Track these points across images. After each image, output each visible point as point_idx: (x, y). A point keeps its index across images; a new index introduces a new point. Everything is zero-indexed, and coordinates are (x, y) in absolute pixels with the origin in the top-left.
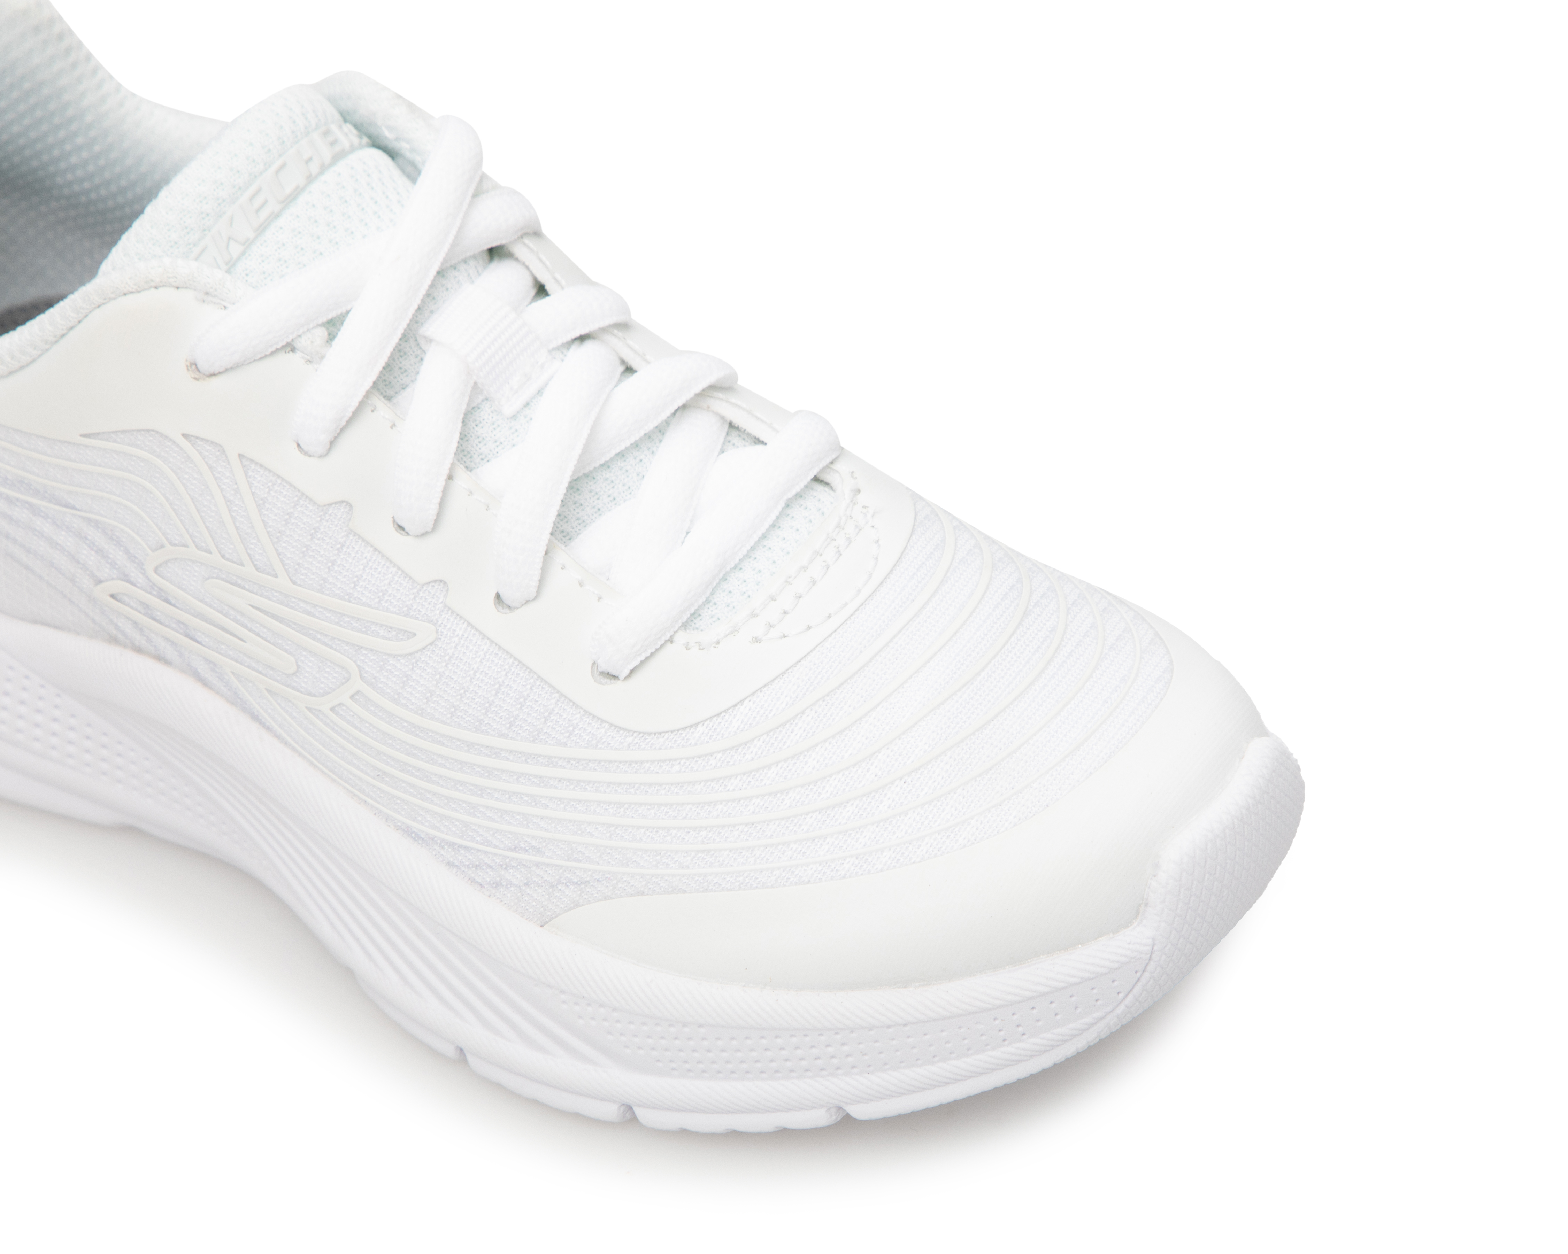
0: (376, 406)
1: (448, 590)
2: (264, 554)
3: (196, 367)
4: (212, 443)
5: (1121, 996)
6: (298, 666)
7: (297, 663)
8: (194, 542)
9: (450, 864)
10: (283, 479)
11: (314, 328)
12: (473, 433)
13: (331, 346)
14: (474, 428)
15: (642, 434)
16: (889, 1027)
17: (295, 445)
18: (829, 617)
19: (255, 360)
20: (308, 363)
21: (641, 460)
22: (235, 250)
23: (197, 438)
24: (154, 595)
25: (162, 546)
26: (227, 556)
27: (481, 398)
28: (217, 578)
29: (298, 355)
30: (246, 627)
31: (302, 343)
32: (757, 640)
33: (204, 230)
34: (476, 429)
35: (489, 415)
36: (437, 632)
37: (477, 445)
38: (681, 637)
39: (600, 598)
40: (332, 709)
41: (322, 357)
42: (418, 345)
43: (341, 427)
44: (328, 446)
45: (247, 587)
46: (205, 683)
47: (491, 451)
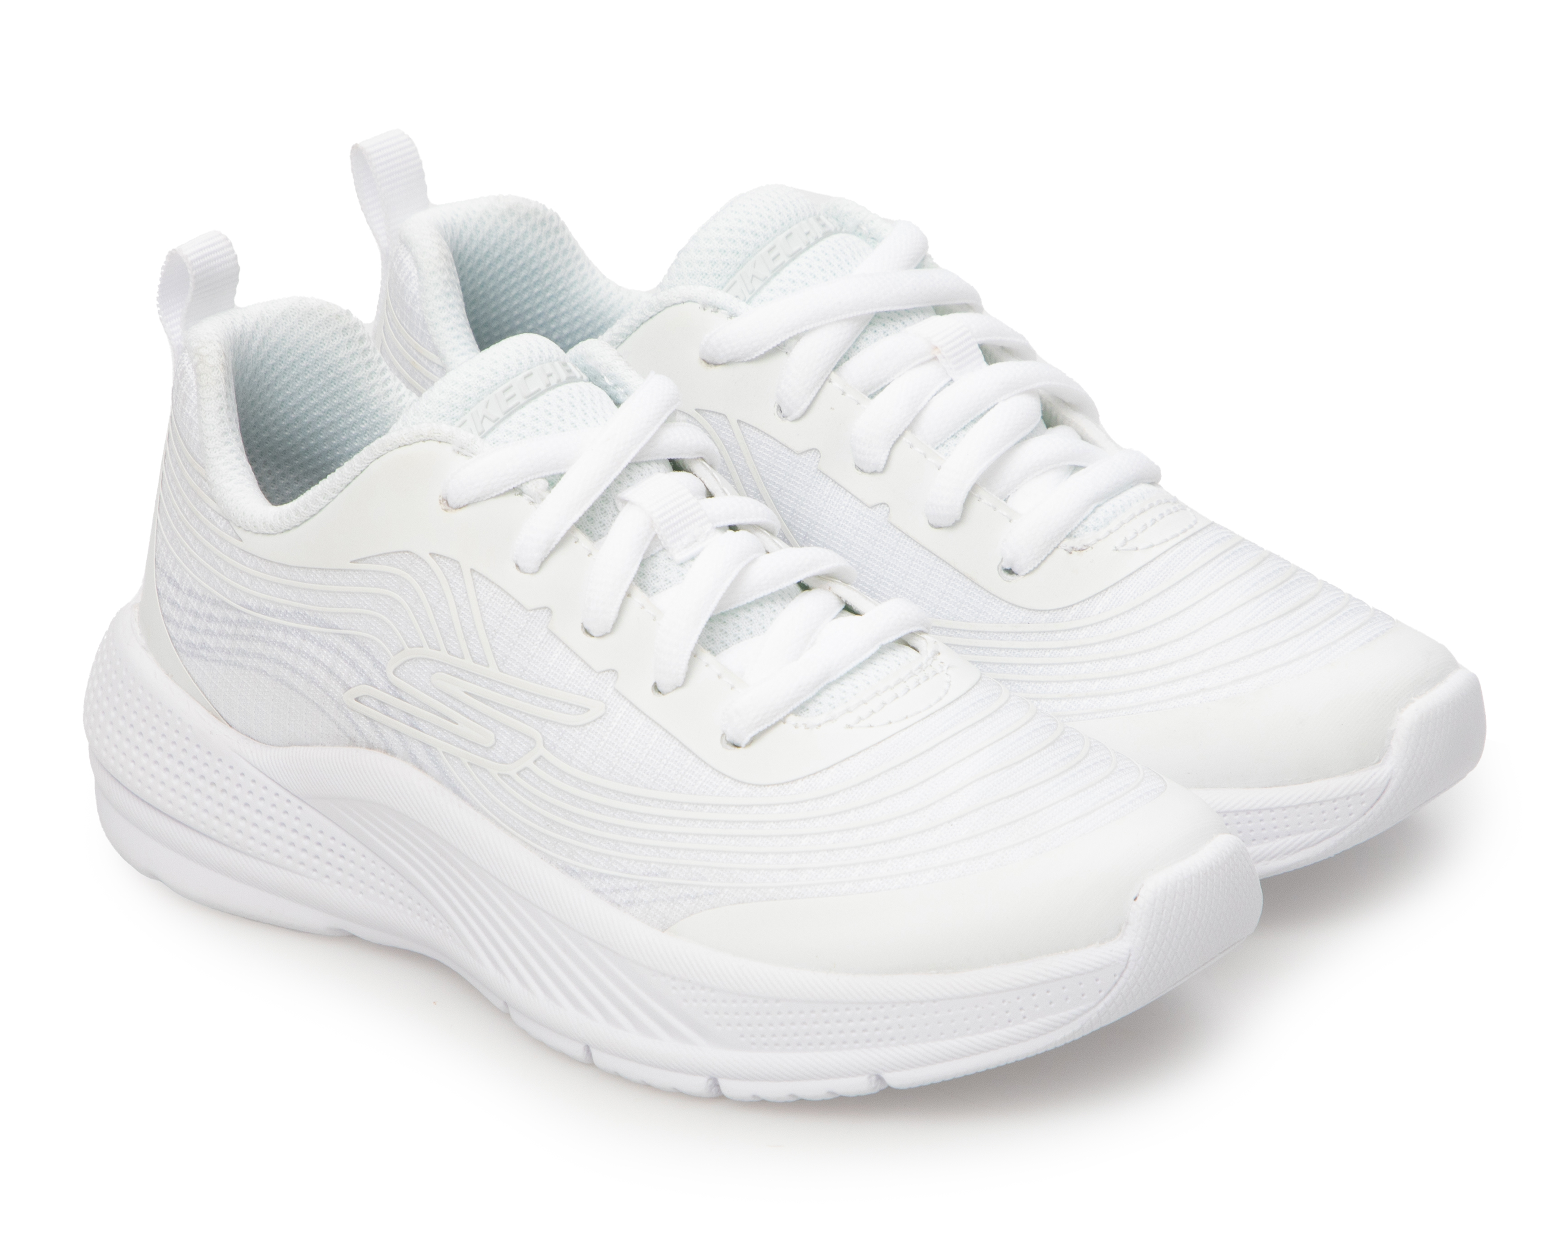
0: (578, 539)
1: (618, 677)
2: (481, 648)
3: (447, 502)
4: (452, 559)
5: (1102, 994)
6: (496, 740)
7: (495, 737)
8: (428, 642)
9: (597, 891)
10: (502, 589)
11: (538, 478)
12: (650, 572)
13: (550, 492)
14: (650, 569)
15: (777, 588)
16: (922, 1002)
17: (515, 565)
18: (907, 717)
19: (492, 497)
20: (531, 503)
21: (775, 611)
22: (488, 425)
23: (441, 556)
24: (390, 694)
25: (403, 649)
26: (452, 652)
27: (658, 549)
28: (443, 671)
29: (525, 497)
30: (459, 712)
31: (528, 488)
32: (849, 727)
33: (466, 410)
34: (653, 569)
35: (663, 561)
36: (606, 709)
37: (652, 581)
38: (792, 719)
39: (732, 688)
40: (518, 773)
41: (543, 499)
42: (616, 508)
43: (551, 549)
44: (539, 565)
45: (464, 677)
46: (420, 767)
47: (662, 586)
